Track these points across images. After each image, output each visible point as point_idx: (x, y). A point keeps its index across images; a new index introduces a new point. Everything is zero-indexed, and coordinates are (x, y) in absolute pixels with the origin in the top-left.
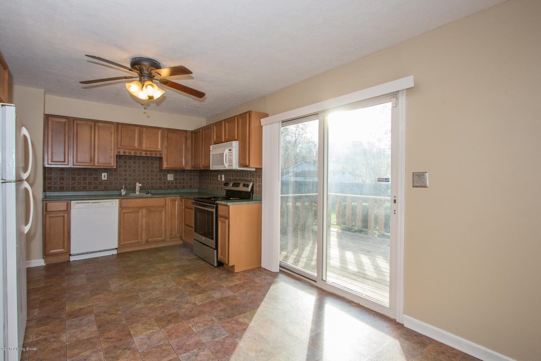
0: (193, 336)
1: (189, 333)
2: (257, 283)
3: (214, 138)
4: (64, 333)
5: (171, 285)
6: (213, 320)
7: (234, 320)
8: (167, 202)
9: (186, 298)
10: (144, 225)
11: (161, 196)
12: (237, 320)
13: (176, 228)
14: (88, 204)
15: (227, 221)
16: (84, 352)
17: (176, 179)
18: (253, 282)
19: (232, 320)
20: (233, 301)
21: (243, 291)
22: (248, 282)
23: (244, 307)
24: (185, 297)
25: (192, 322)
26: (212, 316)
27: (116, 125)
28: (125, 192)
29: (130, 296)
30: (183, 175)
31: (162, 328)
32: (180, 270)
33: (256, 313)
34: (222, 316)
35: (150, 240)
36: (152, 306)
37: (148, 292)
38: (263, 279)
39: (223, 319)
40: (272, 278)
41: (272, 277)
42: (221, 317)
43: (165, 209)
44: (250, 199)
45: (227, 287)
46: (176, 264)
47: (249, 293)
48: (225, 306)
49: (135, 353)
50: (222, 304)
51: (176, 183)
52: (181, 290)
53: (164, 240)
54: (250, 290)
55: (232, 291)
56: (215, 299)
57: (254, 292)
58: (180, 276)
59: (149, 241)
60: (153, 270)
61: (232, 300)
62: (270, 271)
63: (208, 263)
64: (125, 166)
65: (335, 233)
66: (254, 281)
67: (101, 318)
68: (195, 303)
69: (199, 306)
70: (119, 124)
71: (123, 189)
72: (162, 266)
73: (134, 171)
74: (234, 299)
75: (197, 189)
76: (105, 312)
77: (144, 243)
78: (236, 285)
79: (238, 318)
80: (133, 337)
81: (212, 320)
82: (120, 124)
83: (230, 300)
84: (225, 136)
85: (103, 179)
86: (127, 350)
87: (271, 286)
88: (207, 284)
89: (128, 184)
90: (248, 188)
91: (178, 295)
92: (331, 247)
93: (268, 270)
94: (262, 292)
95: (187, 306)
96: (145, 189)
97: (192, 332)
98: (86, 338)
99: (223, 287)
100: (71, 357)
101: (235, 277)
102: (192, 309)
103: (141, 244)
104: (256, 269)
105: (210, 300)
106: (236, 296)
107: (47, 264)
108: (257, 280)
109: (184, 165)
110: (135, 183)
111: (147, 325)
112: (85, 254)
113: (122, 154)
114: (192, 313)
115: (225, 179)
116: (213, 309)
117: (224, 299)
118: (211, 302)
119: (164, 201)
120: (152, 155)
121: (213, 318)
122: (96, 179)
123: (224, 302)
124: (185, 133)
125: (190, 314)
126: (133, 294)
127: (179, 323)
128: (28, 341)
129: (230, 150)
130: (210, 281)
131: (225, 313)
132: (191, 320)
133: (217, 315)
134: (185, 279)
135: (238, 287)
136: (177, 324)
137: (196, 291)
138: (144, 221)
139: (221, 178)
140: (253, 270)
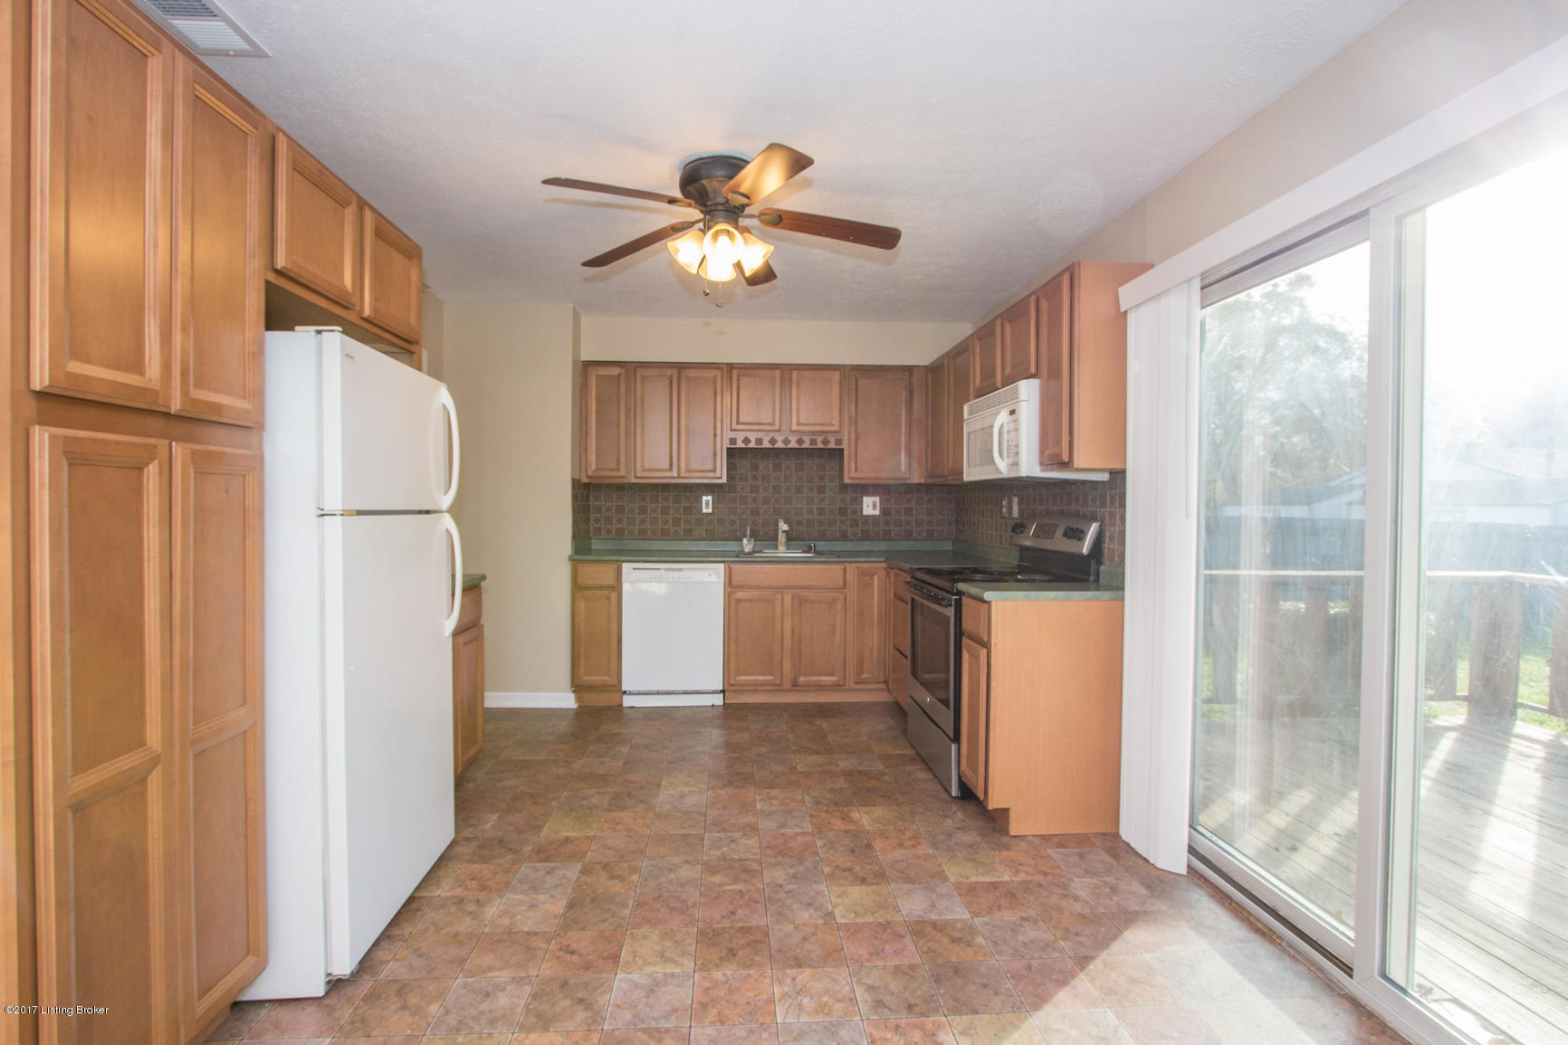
0: (765, 1035)
1: (761, 1020)
2: (1076, 899)
3: (977, 379)
4: (501, 896)
5: (800, 827)
6: (853, 1000)
7: (921, 1027)
8: (848, 575)
9: (814, 886)
10: (788, 635)
11: (832, 560)
12: (934, 1035)
13: (875, 654)
14: (655, 572)
15: (984, 651)
16: (499, 970)
17: (885, 512)
18: (1060, 891)
19: (915, 1026)
20: (956, 947)
21: (1008, 916)
22: (1040, 886)
23: (985, 986)
24: (815, 882)
25: (789, 981)
26: (859, 982)
27: (725, 370)
28: (752, 546)
29: (684, 835)
30: (908, 499)
31: (701, 970)
32: (846, 786)
33: (1018, 1027)
34: (892, 994)
35: (802, 679)
36: (714, 884)
37: (730, 834)
38: (1108, 890)
39: (886, 1007)
40: (1145, 892)
41: (1148, 887)
42: (887, 999)
43: (842, 597)
44: (1086, 581)
45: (958, 886)
46: (845, 764)
47: (1029, 933)
48: (917, 960)
49: (592, 1028)
50: (912, 947)
51: (887, 523)
52: (817, 854)
53: (841, 686)
54: (1036, 922)
55: (968, 906)
56: (899, 918)
57: (1048, 937)
58: (836, 804)
59: (800, 684)
60: (778, 768)
61: (954, 940)
62: (1148, 861)
63: (936, 780)
64: (755, 478)
65: (1539, 747)
66: (1065, 887)
67: (588, 880)
68: (830, 914)
69: (839, 927)
70: (733, 368)
71: (745, 536)
72: (804, 762)
73: (777, 489)
74: (960, 939)
75: (950, 543)
76: (605, 867)
77: (787, 686)
78: (994, 886)
79: (939, 1027)
80: (618, 972)
81: (851, 1000)
82: (735, 366)
83: (946, 941)
84: (1003, 369)
85: (705, 511)
86: (582, 1008)
87: (1126, 928)
88: (899, 854)
89: (760, 525)
90: (1079, 543)
91: (801, 869)
92: (1496, 810)
93: (1141, 856)
94: (1080, 943)
95: (804, 916)
96: (802, 540)
97: (768, 1020)
98: (526, 929)
99: (946, 879)
100: (471, 972)
101: (1004, 853)
102: (813, 934)
103: (780, 688)
104: (1094, 840)
105: (881, 917)
106: (973, 931)
107: (579, 707)
108: (1080, 886)
109: (903, 468)
110: (776, 524)
111: (669, 944)
112: (654, 694)
113: (740, 444)
114: (807, 946)
115: (1021, 511)
116: (878, 954)
117: (929, 929)
118: (880, 923)
119: (840, 575)
120: (816, 444)
121: (860, 994)
122: (688, 510)
123: (921, 942)
124: (907, 373)
125: (798, 950)
126: (694, 832)
127: (752, 972)
128: (433, 894)
129: (1012, 412)
130: (913, 847)
131: (906, 988)
132: (789, 972)
133: (876, 984)
134: (846, 818)
135: (997, 894)
136: (744, 972)
137: (857, 869)
138: (788, 626)
139: (1010, 508)
140: (1082, 840)
